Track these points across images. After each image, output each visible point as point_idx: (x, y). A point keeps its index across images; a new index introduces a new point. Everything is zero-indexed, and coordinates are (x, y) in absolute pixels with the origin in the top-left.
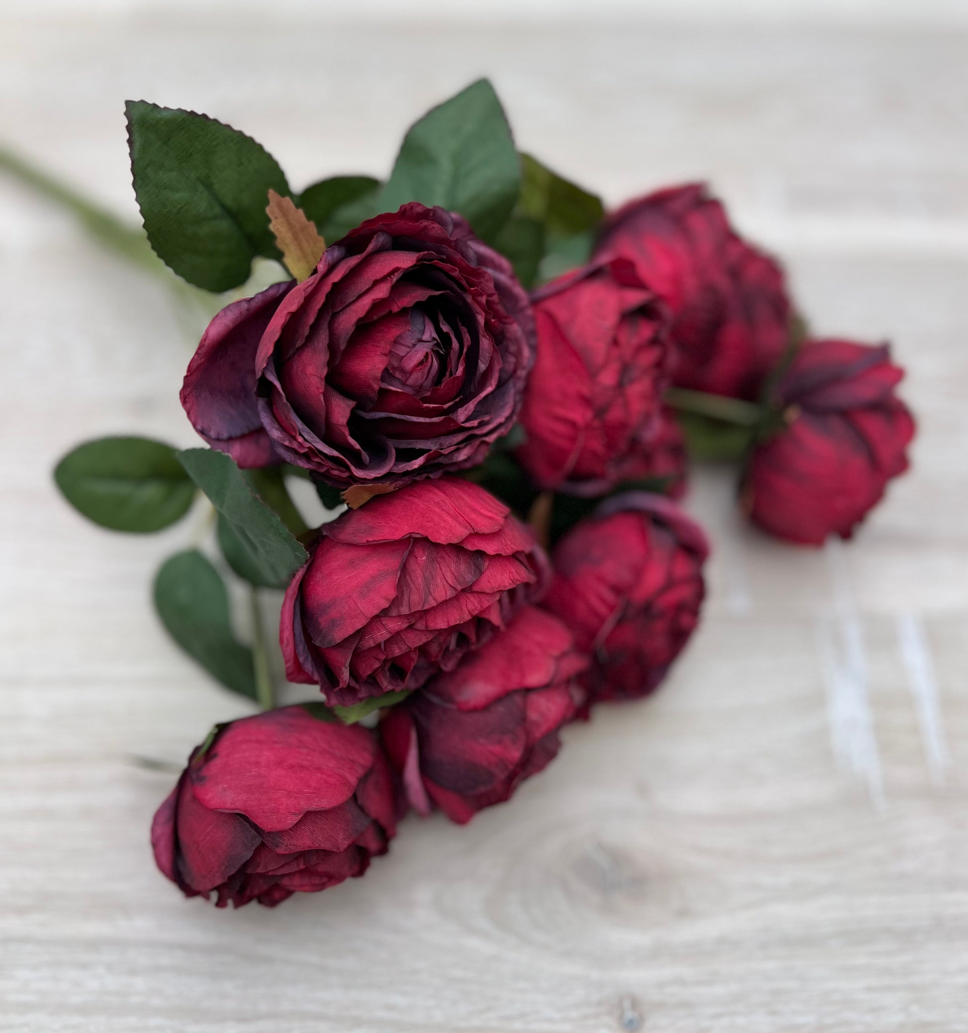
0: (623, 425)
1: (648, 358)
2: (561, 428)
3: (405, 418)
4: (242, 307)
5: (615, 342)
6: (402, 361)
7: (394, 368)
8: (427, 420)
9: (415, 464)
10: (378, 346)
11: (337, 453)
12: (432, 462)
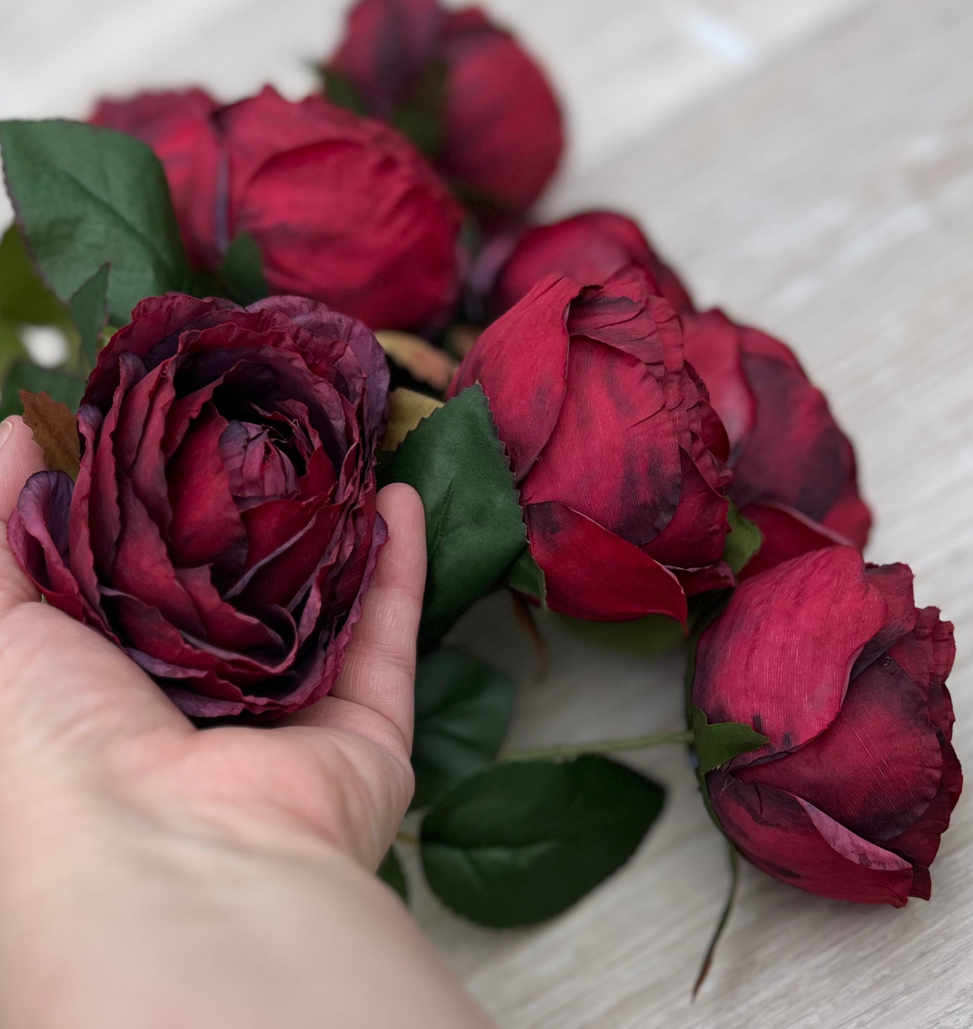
6: (244, 472)
7: (241, 489)
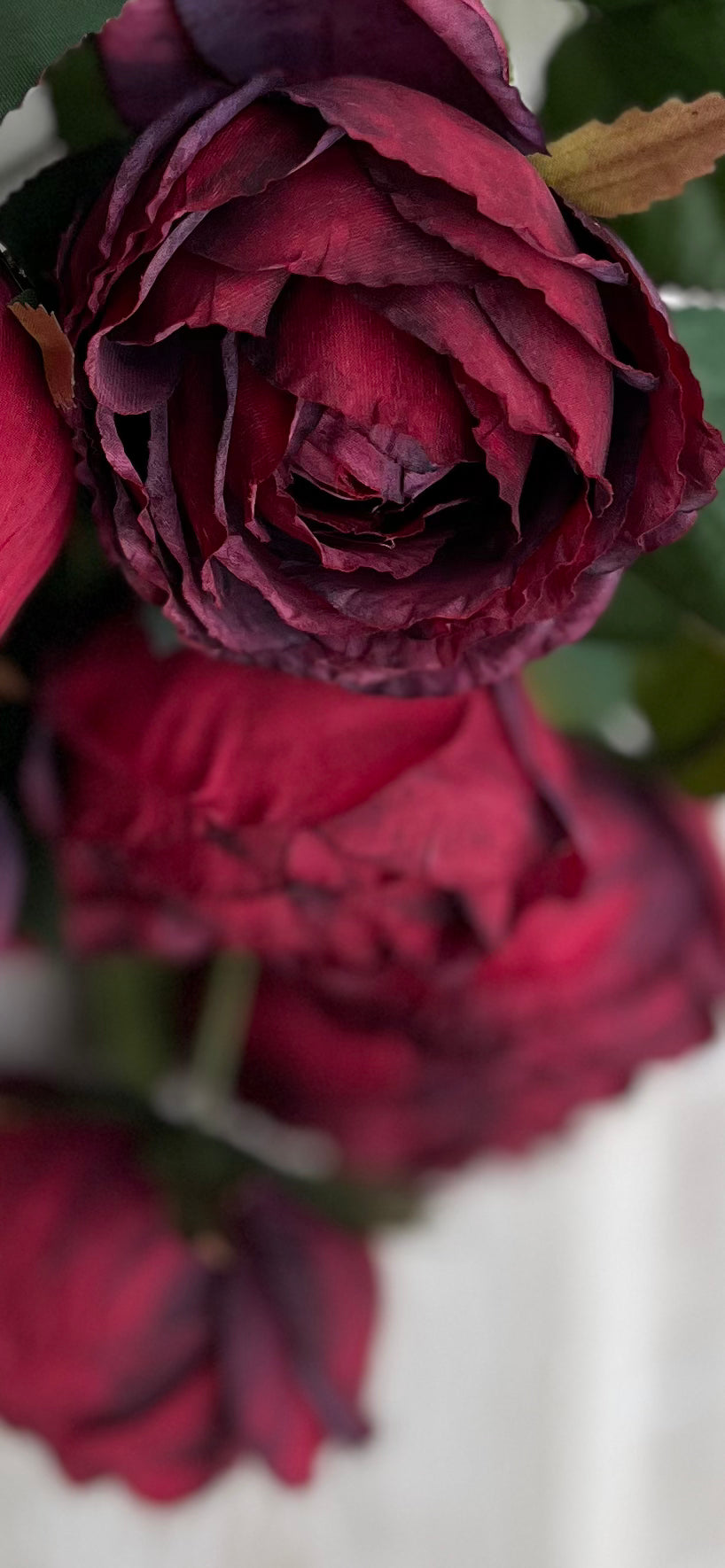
0: (194, 887)
1: (350, 939)
2: (189, 741)
3: (224, 438)
4: (488, 62)
5: (388, 877)
6: (356, 437)
8: (219, 488)
9: (115, 453)
10: (394, 392)
11: (146, 294)
12: (120, 490)
